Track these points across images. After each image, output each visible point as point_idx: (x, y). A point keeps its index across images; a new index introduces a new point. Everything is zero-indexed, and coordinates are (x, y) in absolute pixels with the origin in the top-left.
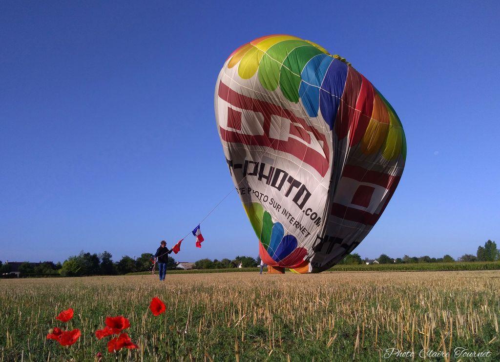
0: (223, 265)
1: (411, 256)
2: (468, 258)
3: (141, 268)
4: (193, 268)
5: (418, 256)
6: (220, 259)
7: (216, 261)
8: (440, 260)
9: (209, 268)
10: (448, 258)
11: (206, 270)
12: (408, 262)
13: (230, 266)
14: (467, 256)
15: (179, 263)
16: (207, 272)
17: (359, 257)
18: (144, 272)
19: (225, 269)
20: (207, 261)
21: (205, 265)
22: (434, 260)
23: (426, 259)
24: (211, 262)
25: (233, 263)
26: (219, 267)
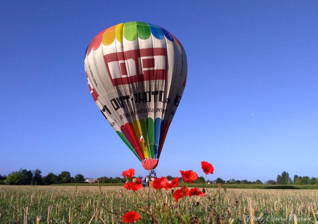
0: (116, 181)
1: (236, 180)
2: (271, 182)
3: (61, 181)
4: (96, 182)
5: (240, 180)
6: (114, 177)
7: (111, 178)
8: (254, 183)
9: (106, 183)
10: (259, 182)
11: (104, 184)
12: (234, 183)
13: (121, 182)
14: (270, 180)
15: (87, 179)
16: (105, 185)
17: (204, 179)
18: (63, 184)
19: (117, 184)
20: (105, 178)
21: (104, 181)
22: (250, 183)
23: (245, 182)
24: (108, 179)
25: (122, 180)
26: (113, 183)
